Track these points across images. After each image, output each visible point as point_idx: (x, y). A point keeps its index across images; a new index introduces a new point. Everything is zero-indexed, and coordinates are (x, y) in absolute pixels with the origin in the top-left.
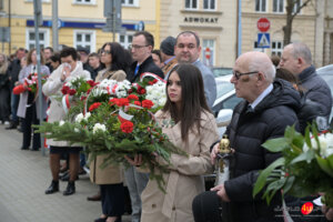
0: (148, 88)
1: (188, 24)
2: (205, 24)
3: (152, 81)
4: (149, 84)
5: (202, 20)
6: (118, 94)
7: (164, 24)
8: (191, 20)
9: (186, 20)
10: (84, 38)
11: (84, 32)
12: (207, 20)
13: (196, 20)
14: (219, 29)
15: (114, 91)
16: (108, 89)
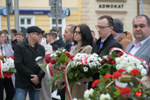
0: (117, 59)
1: (102, 9)
2: (114, 9)
3: (119, 54)
4: (117, 56)
5: (112, 6)
6: (90, 64)
7: (84, 10)
8: (104, 6)
9: (100, 6)
10: (26, 21)
11: (26, 17)
12: (115, 6)
13: (108, 6)
14: (125, 13)
15: (86, 62)
16: (81, 61)
